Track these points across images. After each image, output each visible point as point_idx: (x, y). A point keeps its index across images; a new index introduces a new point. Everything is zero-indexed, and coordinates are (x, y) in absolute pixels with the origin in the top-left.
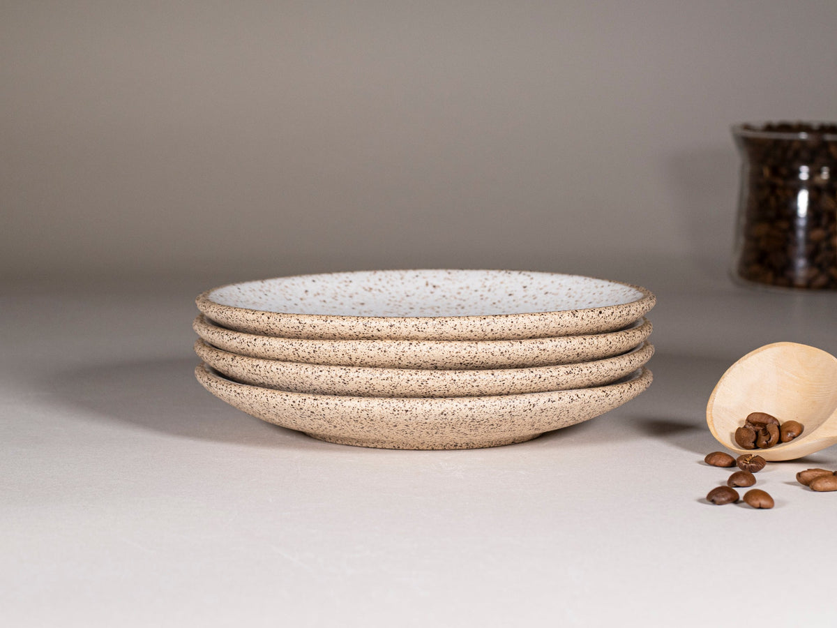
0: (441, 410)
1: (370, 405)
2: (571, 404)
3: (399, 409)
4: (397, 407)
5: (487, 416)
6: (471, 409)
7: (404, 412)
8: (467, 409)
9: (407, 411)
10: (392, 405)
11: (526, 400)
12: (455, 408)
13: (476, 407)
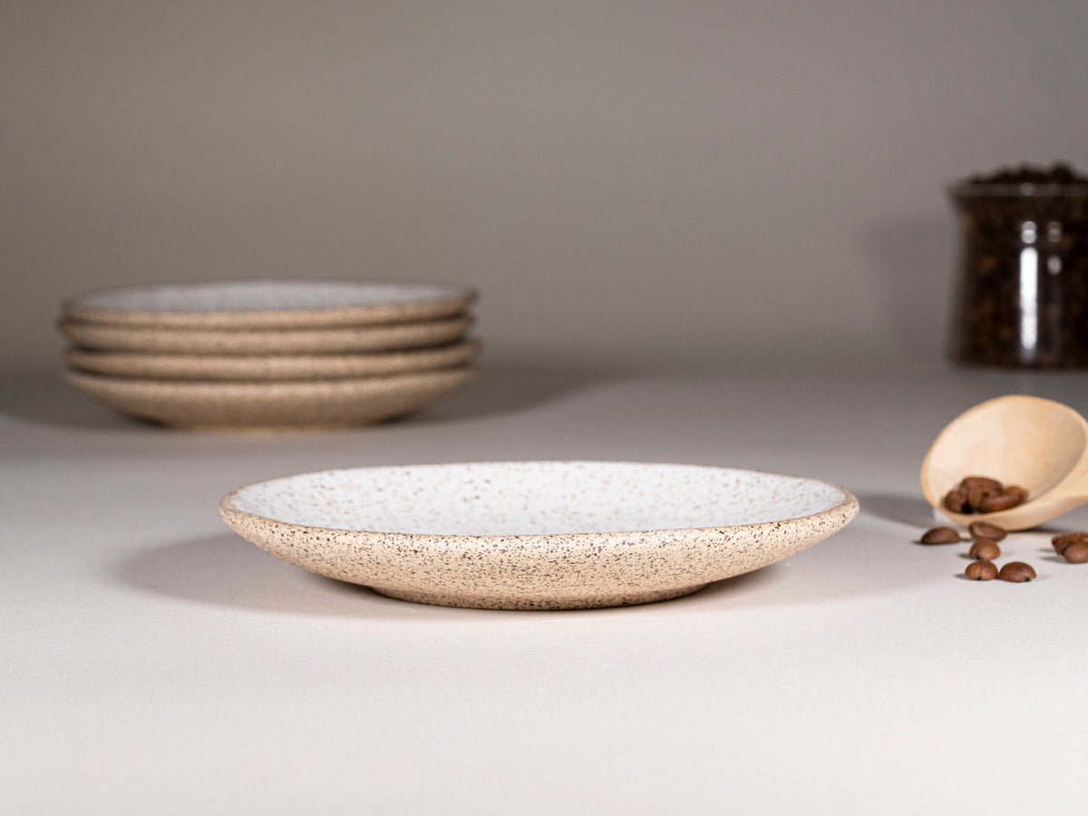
0: (462, 553)
1: (369, 542)
2: (664, 549)
3: (405, 549)
4: (402, 546)
5: (531, 563)
6: (504, 551)
7: (413, 553)
8: (497, 551)
9: (416, 552)
10: (395, 542)
11: (588, 541)
12: (481, 550)
13: (510, 549)
